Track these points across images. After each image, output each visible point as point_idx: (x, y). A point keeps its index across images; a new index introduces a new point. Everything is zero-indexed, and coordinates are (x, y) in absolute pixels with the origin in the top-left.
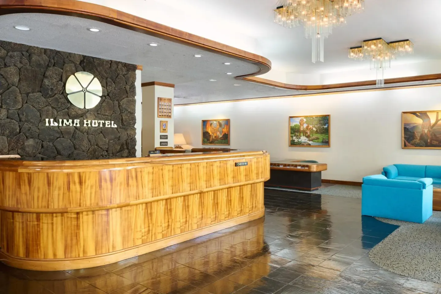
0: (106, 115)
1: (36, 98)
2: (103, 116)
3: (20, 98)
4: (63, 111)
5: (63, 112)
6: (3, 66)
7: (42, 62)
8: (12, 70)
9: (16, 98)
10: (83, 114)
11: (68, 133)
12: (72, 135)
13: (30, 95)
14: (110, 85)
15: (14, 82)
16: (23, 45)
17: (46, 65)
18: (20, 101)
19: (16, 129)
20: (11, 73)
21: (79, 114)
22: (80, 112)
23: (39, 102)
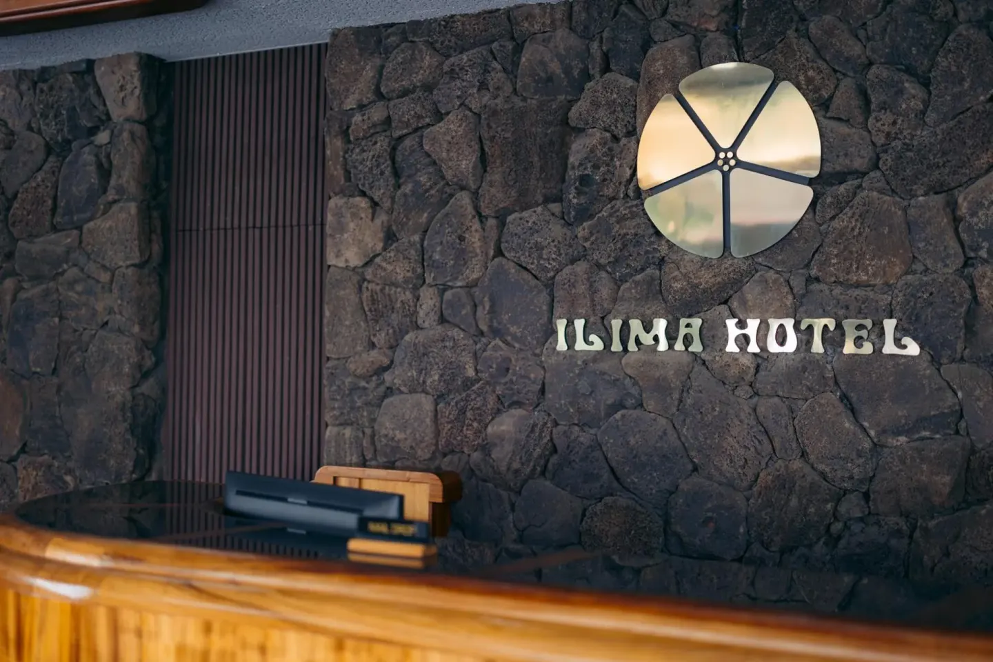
0: (858, 285)
1: (533, 231)
2: (838, 290)
3: (474, 239)
4: (639, 277)
5: (637, 283)
6: (428, 120)
7: (555, 67)
8: (452, 126)
9: (461, 239)
10: (722, 287)
11: (661, 387)
12: (676, 396)
13: (510, 218)
14: (883, 107)
15: (462, 173)
16: (491, 12)
17: (576, 73)
18: (478, 251)
19: (462, 368)
20: (449, 138)
21: (704, 291)
22: (706, 279)
23: (539, 247)
